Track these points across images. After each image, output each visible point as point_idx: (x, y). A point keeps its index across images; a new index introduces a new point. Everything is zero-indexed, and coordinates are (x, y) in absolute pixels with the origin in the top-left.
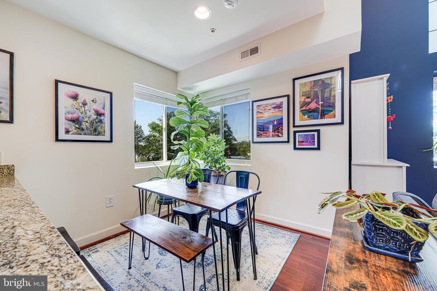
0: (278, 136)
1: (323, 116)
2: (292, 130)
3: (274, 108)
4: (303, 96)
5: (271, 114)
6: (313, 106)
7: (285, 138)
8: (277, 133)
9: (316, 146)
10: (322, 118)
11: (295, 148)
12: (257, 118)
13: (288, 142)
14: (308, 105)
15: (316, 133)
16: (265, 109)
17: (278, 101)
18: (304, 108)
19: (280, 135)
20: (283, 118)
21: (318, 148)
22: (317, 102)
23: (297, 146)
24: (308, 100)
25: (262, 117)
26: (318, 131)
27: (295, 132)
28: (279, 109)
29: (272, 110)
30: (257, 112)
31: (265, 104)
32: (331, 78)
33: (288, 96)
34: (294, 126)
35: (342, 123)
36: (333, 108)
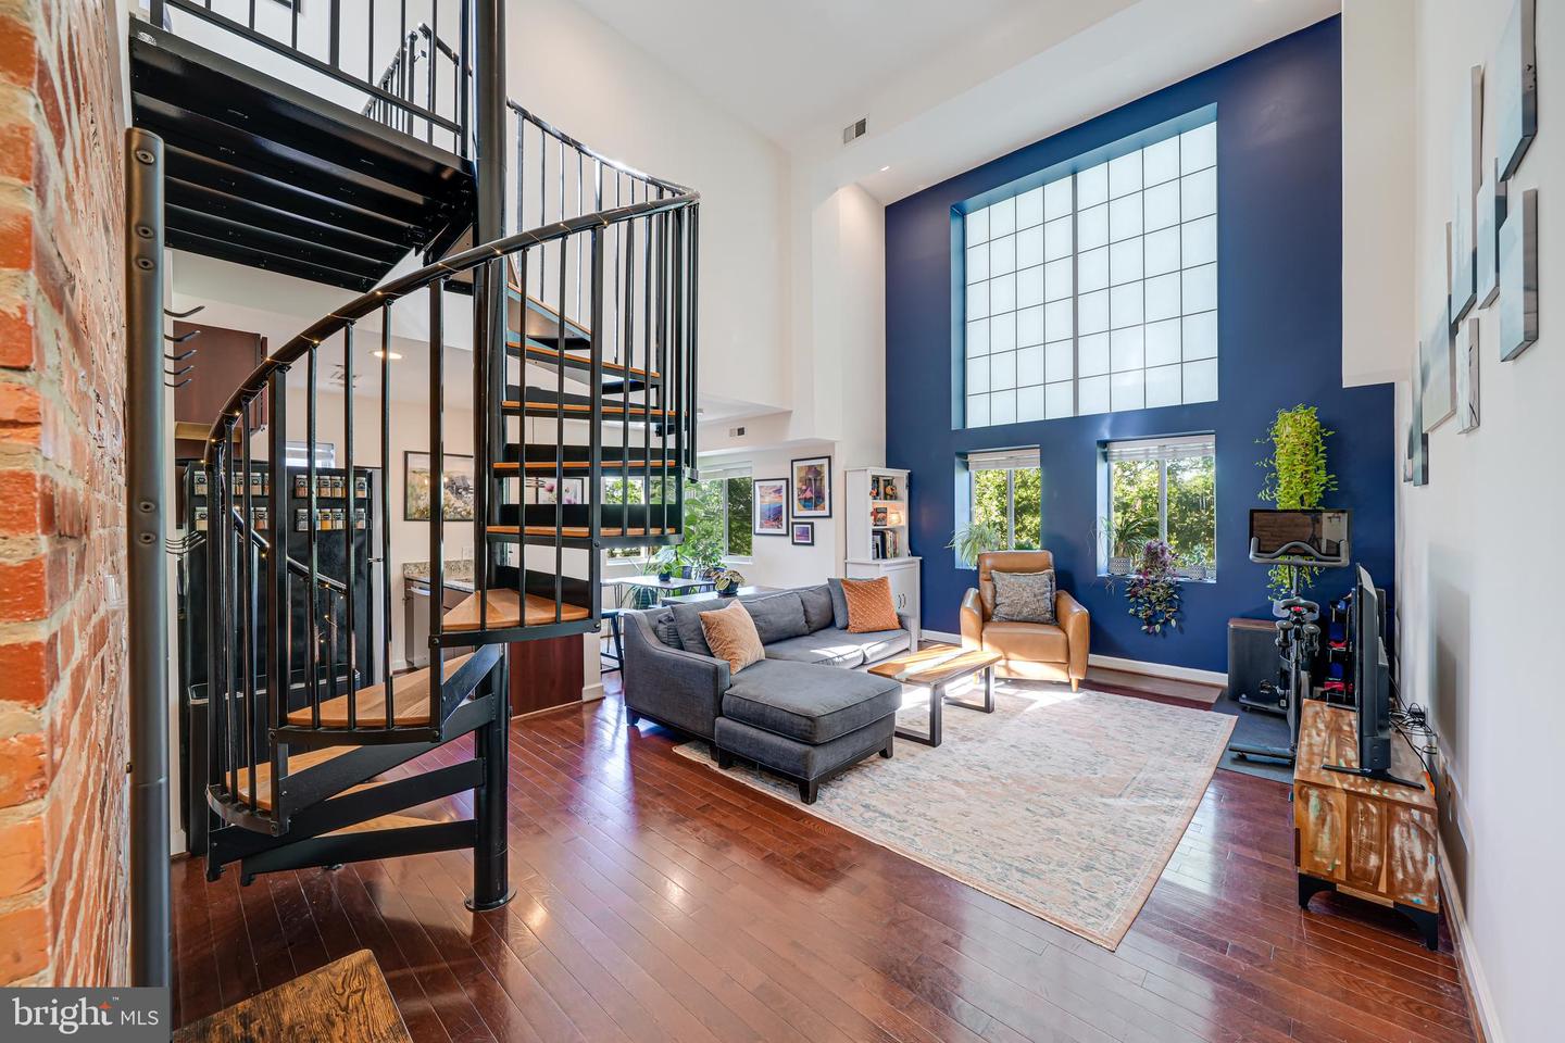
0: (779, 528)
2: (791, 520)
3: (775, 492)
5: (772, 500)
7: (783, 531)
8: (777, 525)
9: (810, 541)
11: (794, 543)
13: (787, 535)
15: (810, 527)
16: (766, 493)
17: (778, 483)
19: (780, 526)
20: (782, 505)
21: (812, 544)
22: (811, 491)
23: (795, 541)
25: (764, 502)
26: (812, 524)
27: (793, 524)
28: (779, 494)
29: (773, 495)
31: (767, 487)
32: (821, 466)
33: (787, 480)
34: (793, 517)
35: (830, 516)
36: (823, 499)
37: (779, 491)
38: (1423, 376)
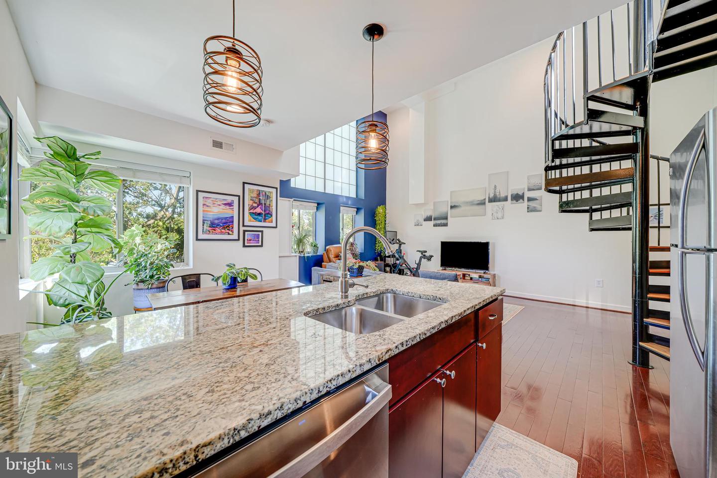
0: (229, 234)
1: (265, 220)
2: (242, 229)
3: (225, 204)
4: (251, 200)
5: (221, 210)
6: (258, 210)
7: (235, 236)
8: (227, 231)
9: (260, 244)
10: (264, 222)
11: (244, 246)
12: (204, 211)
13: (239, 240)
14: (255, 209)
15: (260, 233)
16: (214, 203)
17: (229, 199)
18: (252, 211)
19: (230, 233)
20: (233, 217)
21: (262, 246)
22: (261, 208)
23: (246, 244)
24: (255, 205)
25: (210, 212)
26: (262, 232)
27: (244, 231)
28: (230, 206)
29: (222, 206)
30: (204, 205)
31: (214, 198)
32: (271, 192)
33: (239, 196)
34: (244, 226)
35: (276, 227)
36: (272, 215)
37: (230, 204)
38: (452, 207)
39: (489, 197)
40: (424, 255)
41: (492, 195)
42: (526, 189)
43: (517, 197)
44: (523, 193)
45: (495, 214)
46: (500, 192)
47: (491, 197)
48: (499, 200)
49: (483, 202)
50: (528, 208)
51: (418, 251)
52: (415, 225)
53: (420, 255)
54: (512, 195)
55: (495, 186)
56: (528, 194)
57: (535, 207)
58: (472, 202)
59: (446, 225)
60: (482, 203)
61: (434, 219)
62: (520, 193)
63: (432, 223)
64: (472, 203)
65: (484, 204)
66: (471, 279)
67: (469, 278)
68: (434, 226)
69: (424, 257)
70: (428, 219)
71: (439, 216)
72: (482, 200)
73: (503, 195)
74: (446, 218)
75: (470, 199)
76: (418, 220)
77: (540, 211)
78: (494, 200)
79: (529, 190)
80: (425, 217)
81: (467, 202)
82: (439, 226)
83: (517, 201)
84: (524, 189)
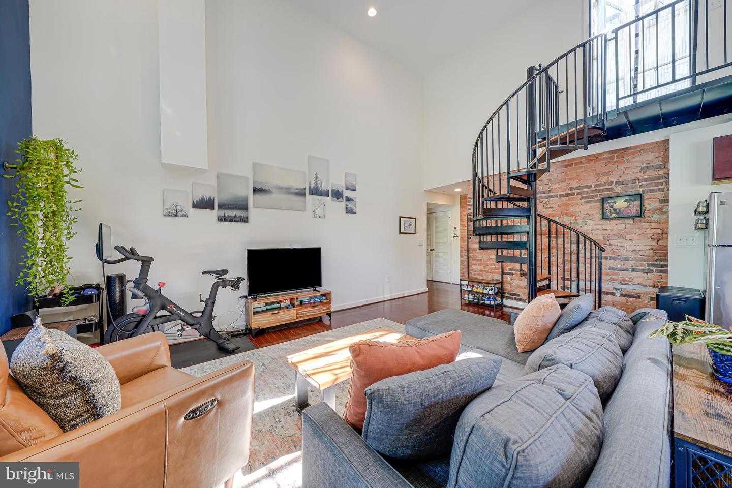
38: (256, 190)
39: (310, 187)
40: (224, 280)
41: (313, 186)
42: (344, 188)
43: (337, 195)
44: (343, 191)
45: (316, 211)
46: (321, 184)
47: (312, 187)
48: (321, 195)
49: (303, 192)
50: (346, 208)
51: (204, 273)
52: (168, 215)
53: (213, 279)
54: (333, 191)
55: (316, 174)
56: (347, 193)
57: (352, 209)
58: (288, 189)
59: (245, 220)
60: (301, 193)
61: (221, 207)
62: (341, 191)
63: (214, 213)
64: (288, 191)
65: (304, 195)
66: (301, 302)
67: (299, 303)
68: (220, 219)
69: (224, 283)
70: (205, 204)
71: (232, 203)
72: (301, 189)
73: (324, 188)
74: (245, 208)
75: (285, 183)
76: (176, 205)
77: (356, 213)
78: (315, 191)
79: (347, 188)
80: (197, 199)
81: (282, 188)
82: (231, 220)
83: (338, 199)
84: (342, 186)
